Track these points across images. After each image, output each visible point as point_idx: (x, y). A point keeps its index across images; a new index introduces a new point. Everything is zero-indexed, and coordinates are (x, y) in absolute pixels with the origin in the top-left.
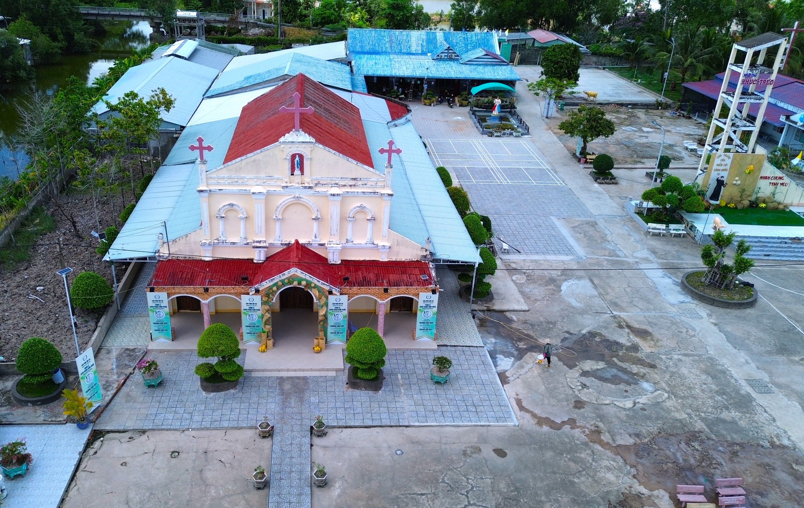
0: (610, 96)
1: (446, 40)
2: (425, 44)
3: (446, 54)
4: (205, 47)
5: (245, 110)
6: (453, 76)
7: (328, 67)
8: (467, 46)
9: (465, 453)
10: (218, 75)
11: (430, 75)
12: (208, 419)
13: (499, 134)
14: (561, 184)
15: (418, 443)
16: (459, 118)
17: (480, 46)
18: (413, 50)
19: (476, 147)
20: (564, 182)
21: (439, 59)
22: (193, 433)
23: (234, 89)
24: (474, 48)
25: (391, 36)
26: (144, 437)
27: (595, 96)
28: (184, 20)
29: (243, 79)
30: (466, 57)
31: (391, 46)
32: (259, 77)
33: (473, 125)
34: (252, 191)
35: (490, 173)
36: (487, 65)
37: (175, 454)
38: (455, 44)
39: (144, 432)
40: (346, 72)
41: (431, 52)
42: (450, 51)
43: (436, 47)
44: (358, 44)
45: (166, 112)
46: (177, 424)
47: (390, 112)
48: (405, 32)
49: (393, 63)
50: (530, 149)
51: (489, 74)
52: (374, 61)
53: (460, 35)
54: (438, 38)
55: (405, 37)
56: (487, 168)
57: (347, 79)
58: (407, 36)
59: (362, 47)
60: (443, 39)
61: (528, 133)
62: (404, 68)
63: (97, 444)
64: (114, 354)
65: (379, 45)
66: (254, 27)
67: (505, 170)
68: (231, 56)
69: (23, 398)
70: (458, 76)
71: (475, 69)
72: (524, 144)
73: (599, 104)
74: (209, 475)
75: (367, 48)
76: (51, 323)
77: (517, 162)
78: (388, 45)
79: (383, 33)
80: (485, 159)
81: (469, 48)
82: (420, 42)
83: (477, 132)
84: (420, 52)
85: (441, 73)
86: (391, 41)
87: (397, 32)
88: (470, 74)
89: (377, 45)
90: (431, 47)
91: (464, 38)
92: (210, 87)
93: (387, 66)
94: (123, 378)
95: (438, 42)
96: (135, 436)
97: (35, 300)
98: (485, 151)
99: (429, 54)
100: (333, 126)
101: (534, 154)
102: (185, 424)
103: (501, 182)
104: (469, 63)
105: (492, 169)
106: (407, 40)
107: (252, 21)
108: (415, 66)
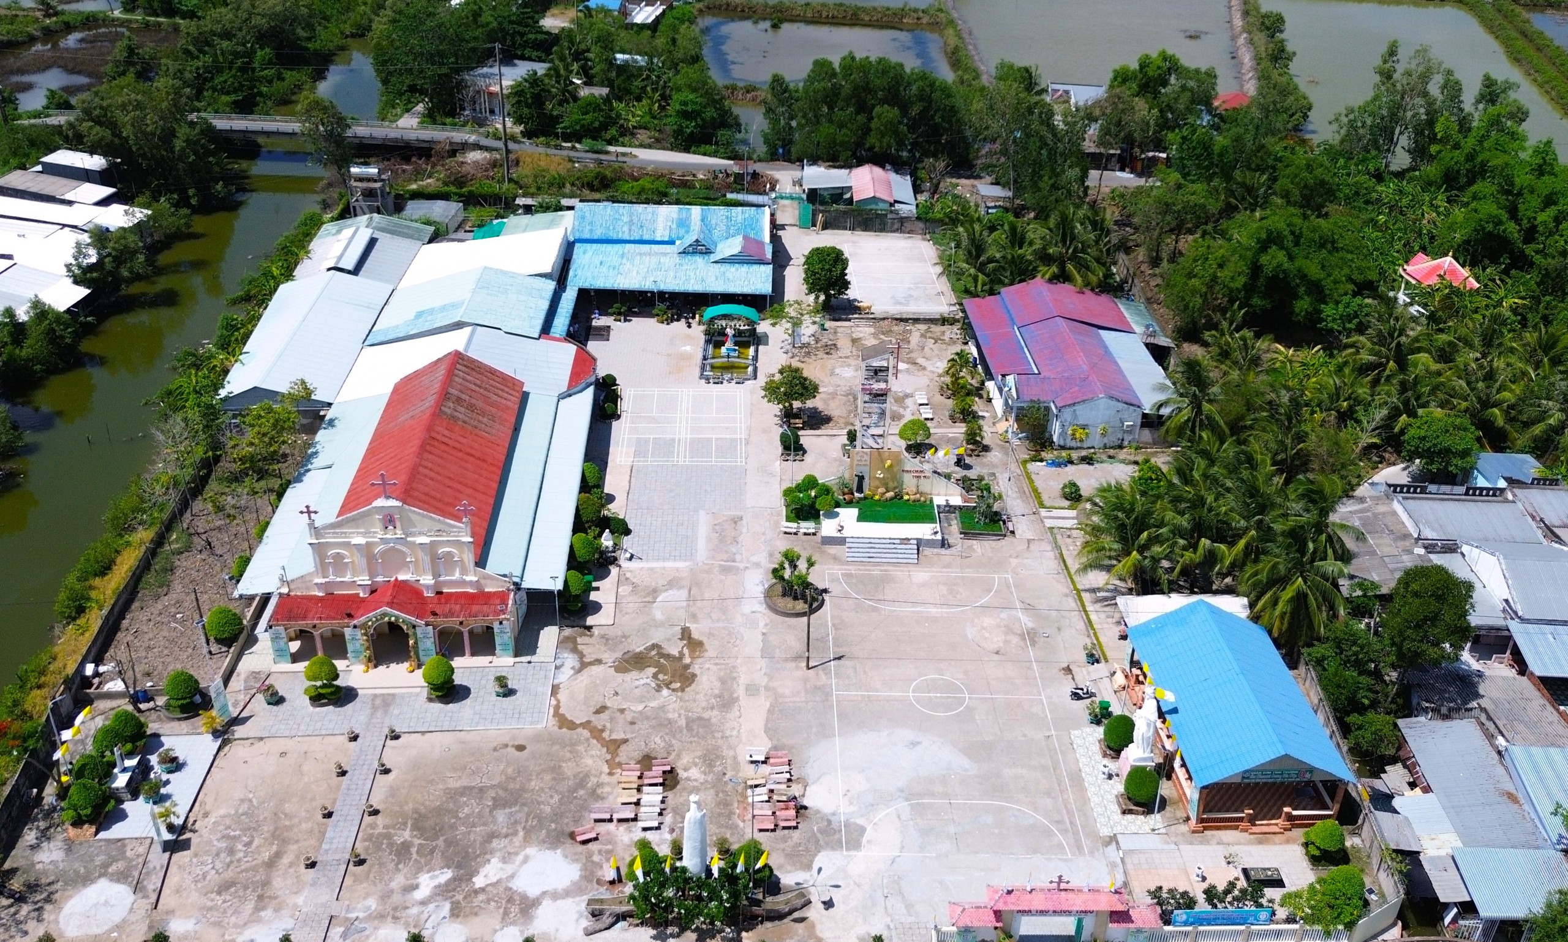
1: (702, 221)
2: (674, 226)
3: (695, 247)
4: (384, 230)
9: (495, 749)
10: (390, 296)
12: (311, 728)
13: (719, 379)
14: (741, 462)
15: (464, 743)
16: (689, 348)
17: (745, 229)
18: (658, 235)
19: (681, 402)
20: (746, 459)
21: (686, 252)
22: (299, 739)
24: (738, 232)
25: (631, 216)
26: (262, 743)
27: (869, 308)
28: (360, 178)
29: (412, 317)
30: (721, 251)
31: (629, 231)
33: (699, 362)
34: (353, 542)
35: (674, 446)
36: (743, 264)
37: (283, 754)
39: (261, 739)
40: (545, 297)
41: (682, 238)
42: (700, 244)
43: (688, 232)
44: (587, 227)
46: (287, 733)
47: (571, 372)
48: (651, 209)
49: (624, 261)
50: (740, 406)
52: (600, 258)
53: (721, 213)
54: (693, 217)
55: (650, 216)
56: (675, 439)
57: (540, 313)
58: (653, 214)
59: (591, 231)
60: (699, 218)
61: (754, 377)
63: (227, 749)
64: (243, 676)
65: (614, 229)
66: (474, 150)
67: (693, 441)
68: (419, 244)
69: (171, 716)
73: (873, 318)
74: (305, 768)
75: (598, 234)
76: (190, 650)
77: (713, 429)
78: (626, 229)
79: (621, 210)
81: (731, 232)
82: (668, 224)
83: (697, 374)
84: (666, 240)
86: (631, 222)
87: (640, 208)
89: (611, 228)
90: (682, 233)
91: (727, 217)
92: (373, 325)
94: (249, 696)
95: (692, 224)
96: (256, 742)
97: (175, 628)
98: (688, 410)
99: (678, 242)
101: (741, 414)
102: (293, 733)
103: (678, 461)
104: (721, 261)
105: (679, 441)
106: (652, 221)
107: (472, 141)
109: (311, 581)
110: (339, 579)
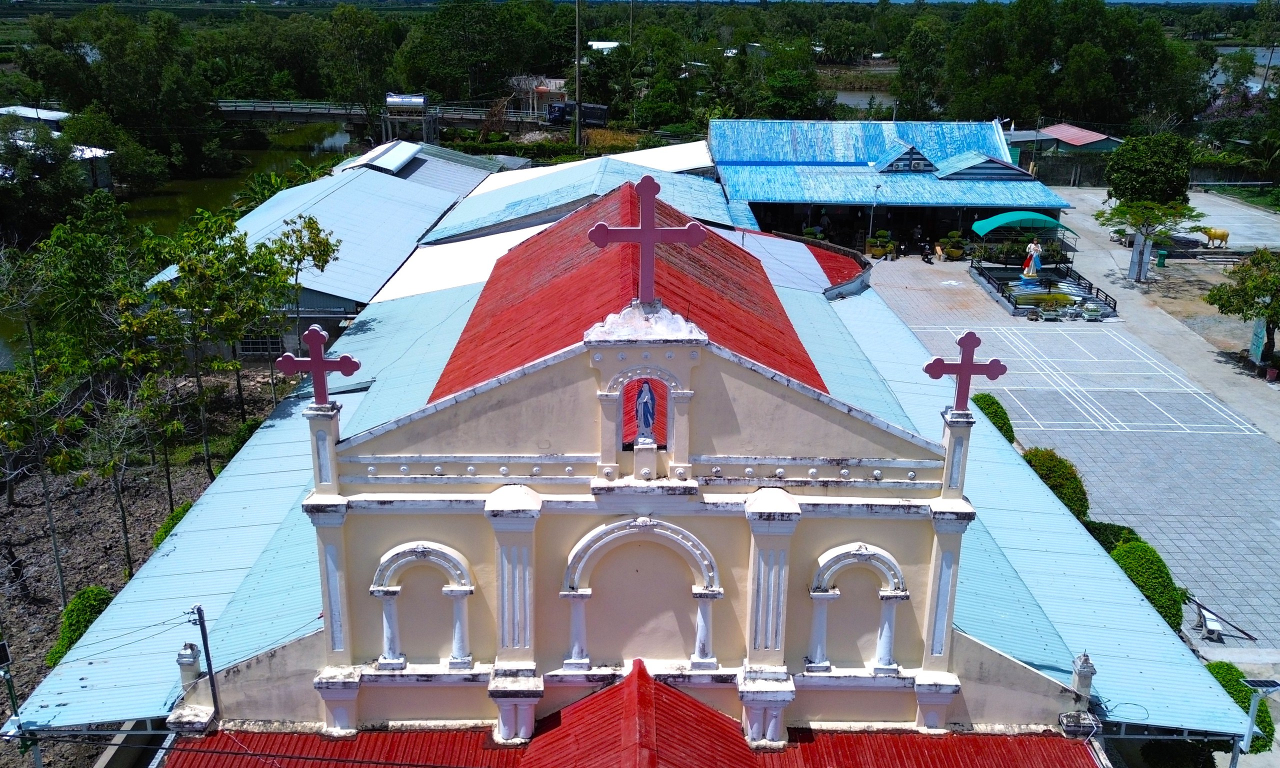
0: (1250, 239)
1: (901, 137)
2: (860, 145)
3: (908, 162)
4: (435, 155)
5: (501, 264)
6: (931, 202)
7: (678, 184)
8: (945, 147)
10: (455, 204)
11: (883, 200)
13: (1053, 314)
14: (1250, 430)
16: (953, 283)
17: (969, 148)
18: (839, 157)
19: (1012, 343)
20: (1254, 425)
21: (891, 170)
23: (484, 225)
24: (959, 150)
25: (793, 133)
27: (1224, 237)
28: (399, 110)
29: (503, 207)
30: (946, 167)
31: (795, 151)
32: (536, 203)
33: (989, 298)
34: (489, 507)
35: (1068, 403)
36: (992, 180)
38: (920, 145)
40: (715, 193)
41: (875, 159)
42: (915, 156)
43: (883, 151)
44: (731, 147)
45: (318, 271)
47: (823, 267)
48: (821, 125)
49: (802, 178)
50: (1133, 348)
51: (1003, 197)
52: (764, 176)
53: (928, 128)
54: (885, 134)
55: (821, 133)
56: (1057, 393)
57: (720, 205)
58: (825, 130)
59: (737, 152)
60: (895, 135)
61: (1114, 313)
62: (827, 187)
65: (771, 149)
66: (532, 131)
67: (1100, 396)
68: (484, 173)
70: (940, 201)
71: (971, 188)
72: (1114, 335)
73: (1234, 253)
75: (747, 156)
77: (1119, 378)
78: (788, 148)
79: (777, 128)
80: (1042, 370)
81: (949, 151)
82: (852, 142)
83: (1002, 310)
84: (853, 160)
85: (903, 195)
86: (794, 142)
87: (805, 125)
88: (964, 197)
89: (767, 148)
90: (874, 151)
91: (937, 134)
92: (436, 224)
93: (792, 185)
95: (887, 142)
98: (1035, 352)
99: (871, 164)
100: (716, 297)
101: (1149, 359)
103: (1104, 427)
104: (957, 176)
105: (1069, 394)
106: (825, 139)
107: (529, 120)
108: (849, 185)
109: (304, 674)
110: (413, 669)
